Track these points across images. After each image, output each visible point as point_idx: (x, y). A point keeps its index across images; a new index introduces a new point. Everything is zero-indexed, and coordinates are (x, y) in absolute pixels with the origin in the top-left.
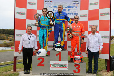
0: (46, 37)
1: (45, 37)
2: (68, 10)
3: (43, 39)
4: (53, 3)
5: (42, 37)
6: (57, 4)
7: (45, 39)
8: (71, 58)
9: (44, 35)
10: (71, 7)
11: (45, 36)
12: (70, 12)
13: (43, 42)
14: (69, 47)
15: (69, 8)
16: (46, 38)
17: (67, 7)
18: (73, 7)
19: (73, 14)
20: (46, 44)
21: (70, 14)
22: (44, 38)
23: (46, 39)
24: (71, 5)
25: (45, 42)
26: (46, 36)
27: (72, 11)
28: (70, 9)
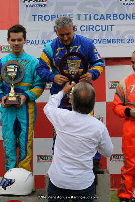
0: (28, 125)
1: (24, 127)
2: (107, 27)
3: (15, 133)
4: (51, 4)
5: (11, 128)
6: (65, 8)
7: (23, 133)
8: (121, 199)
9: (20, 120)
10: (115, 16)
11: (23, 121)
12: (114, 34)
13: (17, 145)
14: (115, 157)
15: (109, 22)
16: (27, 130)
17: (102, 17)
18: (122, 17)
19: (123, 41)
20: (29, 150)
21: (114, 41)
22: (20, 130)
23: (27, 134)
24: (116, 11)
25: (23, 144)
26: (25, 121)
27: (118, 32)
28: (112, 26)
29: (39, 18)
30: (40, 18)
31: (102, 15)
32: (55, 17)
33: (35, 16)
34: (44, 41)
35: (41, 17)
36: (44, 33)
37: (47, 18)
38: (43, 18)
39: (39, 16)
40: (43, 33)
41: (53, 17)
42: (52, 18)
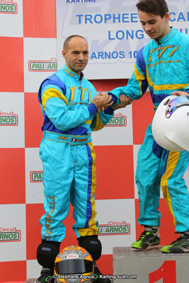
6: (125, 3)
17: (181, 17)
29: (86, 19)
30: (88, 19)
31: (181, 13)
32: (110, 18)
33: (80, 16)
34: (94, 53)
35: (88, 17)
36: (95, 42)
37: (98, 19)
38: (93, 20)
39: (86, 16)
40: (93, 41)
41: (108, 17)
42: (106, 19)
